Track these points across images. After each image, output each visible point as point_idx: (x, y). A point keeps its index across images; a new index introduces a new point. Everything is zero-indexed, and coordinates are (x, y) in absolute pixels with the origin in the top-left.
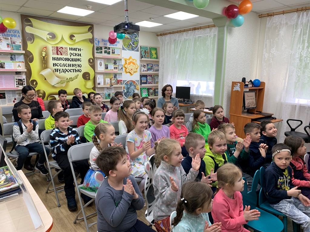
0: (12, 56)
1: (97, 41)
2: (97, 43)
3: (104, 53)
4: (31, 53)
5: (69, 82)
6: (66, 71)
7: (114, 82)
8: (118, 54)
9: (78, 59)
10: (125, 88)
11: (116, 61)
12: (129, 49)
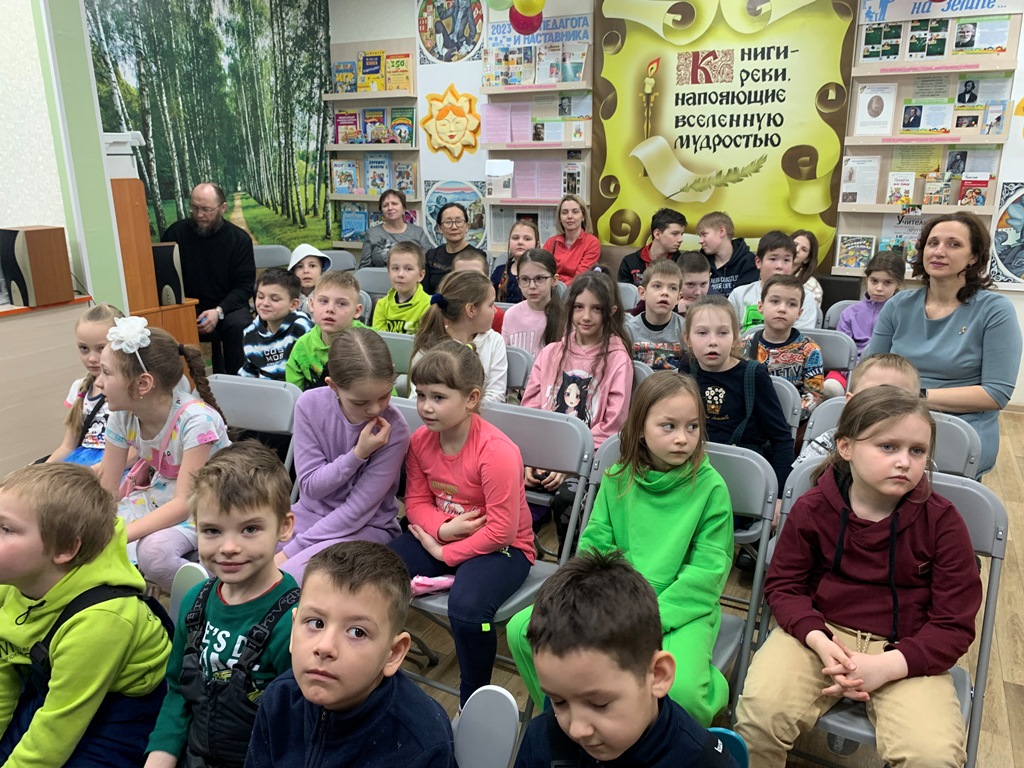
0: (564, 101)
2: (876, 9)
3: (910, 51)
4: (610, 88)
5: (727, 185)
6: (719, 144)
7: (938, 192)
8: (995, 46)
9: (770, 93)
10: (1010, 222)
11: (973, 87)
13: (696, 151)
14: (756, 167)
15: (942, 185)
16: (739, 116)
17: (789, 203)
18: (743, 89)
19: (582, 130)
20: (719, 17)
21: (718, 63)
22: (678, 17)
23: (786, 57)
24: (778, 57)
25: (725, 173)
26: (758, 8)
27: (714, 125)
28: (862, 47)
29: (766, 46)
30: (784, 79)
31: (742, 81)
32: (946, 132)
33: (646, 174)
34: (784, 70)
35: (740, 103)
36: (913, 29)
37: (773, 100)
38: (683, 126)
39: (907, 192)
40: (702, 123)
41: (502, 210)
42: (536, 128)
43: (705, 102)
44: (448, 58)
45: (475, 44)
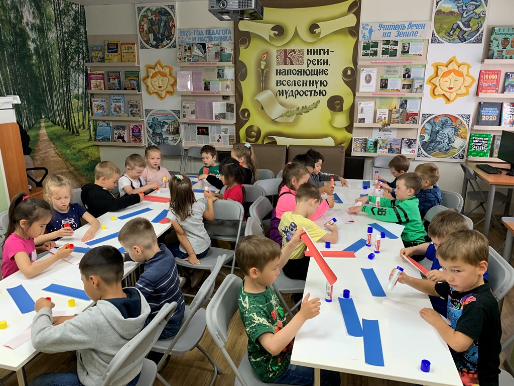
0: (220, 71)
1: (367, 29)
2: (367, 34)
3: (382, 54)
4: (244, 65)
5: (302, 114)
6: (297, 95)
7: (397, 118)
8: (417, 54)
9: (321, 70)
10: (425, 131)
11: (409, 71)
12: (450, 40)
13: (286, 97)
14: (315, 105)
15: (399, 115)
16: (307, 81)
17: (331, 123)
18: (308, 68)
19: (230, 86)
20: (296, 34)
21: (296, 55)
22: (277, 33)
23: (328, 54)
24: (324, 54)
25: (301, 108)
26: (315, 31)
27: (295, 85)
28: (361, 51)
29: (319, 49)
30: (327, 64)
31: (308, 64)
32: (398, 91)
33: (262, 108)
34: (327, 60)
35: (307, 75)
36: (384, 44)
37: (322, 74)
38: (280, 85)
39: (385, 118)
40: (289, 84)
41: (189, 125)
42: (205, 84)
43: (290, 74)
44: (157, 47)
45: (171, 40)
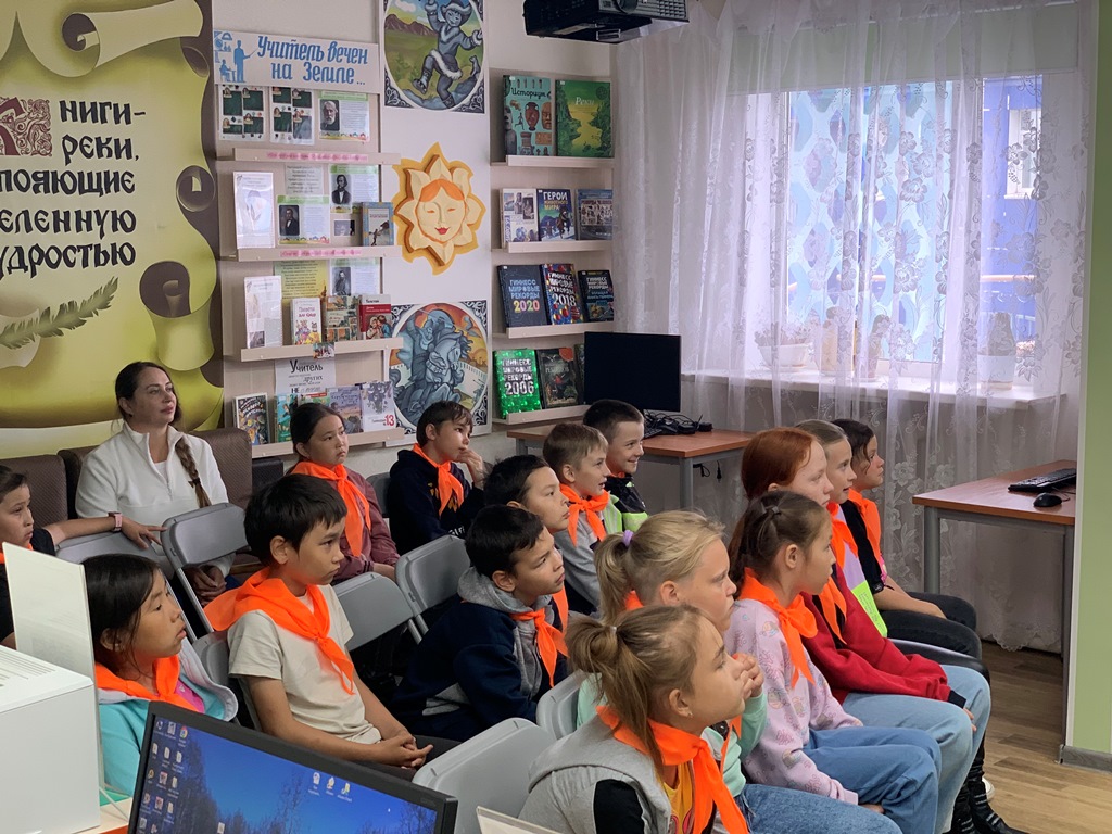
1: (227, 49)
2: (231, 65)
3: (275, 130)
5: (61, 334)
6: (39, 263)
7: (342, 323)
8: (359, 133)
9: (112, 176)
10: (401, 356)
11: (346, 183)
12: (423, 100)
13: (2, 275)
14: (104, 299)
15: (344, 313)
16: (67, 214)
17: (158, 355)
18: (68, 168)
20: (19, 46)
21: (26, 119)
23: (128, 121)
24: (117, 121)
26: (80, 38)
27: (29, 229)
28: (221, 118)
29: (99, 101)
30: (129, 156)
31: (67, 154)
32: (326, 241)
34: (128, 142)
35: (68, 192)
36: (276, 99)
37: (117, 190)
39: (314, 325)
40: (7, 224)
43: (9, 188)
